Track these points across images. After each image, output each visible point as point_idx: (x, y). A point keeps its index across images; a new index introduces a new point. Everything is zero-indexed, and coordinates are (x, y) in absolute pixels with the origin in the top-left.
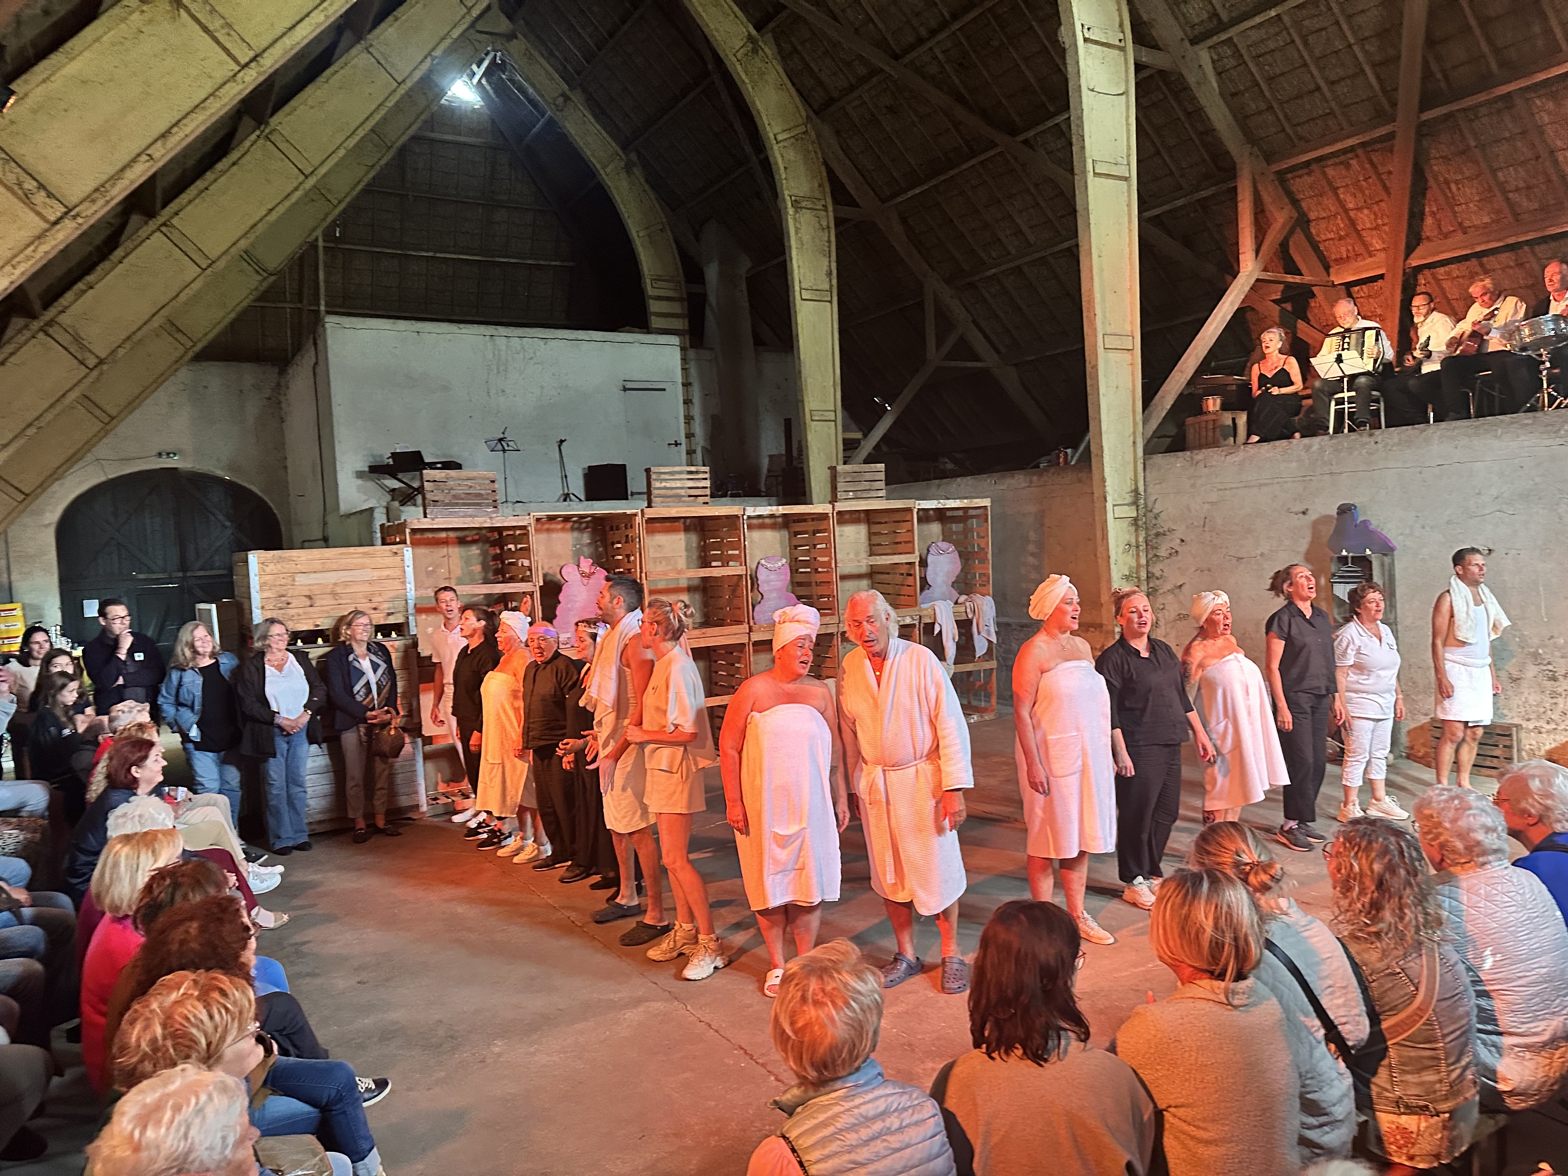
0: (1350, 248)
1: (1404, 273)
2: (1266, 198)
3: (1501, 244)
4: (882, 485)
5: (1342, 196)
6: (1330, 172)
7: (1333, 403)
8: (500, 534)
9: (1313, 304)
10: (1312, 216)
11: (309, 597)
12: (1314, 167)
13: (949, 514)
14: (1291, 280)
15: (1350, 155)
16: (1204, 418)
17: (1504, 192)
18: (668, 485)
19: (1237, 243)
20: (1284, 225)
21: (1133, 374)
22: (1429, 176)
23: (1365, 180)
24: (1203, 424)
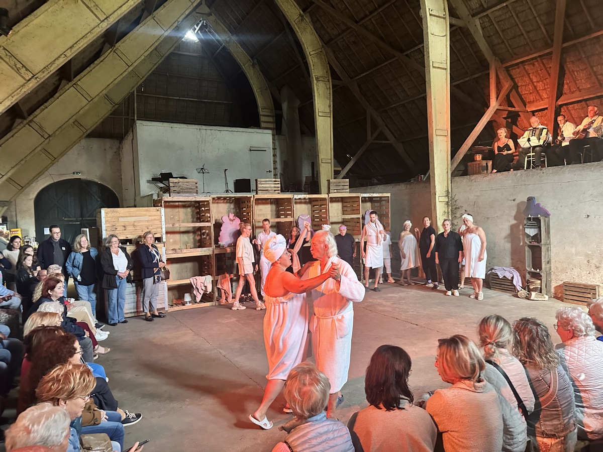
0: (534, 97)
1: (556, 108)
2: (501, 77)
3: (594, 96)
4: (348, 187)
5: (531, 77)
6: (527, 67)
7: (526, 158)
8: (199, 204)
9: (519, 119)
10: (519, 84)
11: (124, 226)
12: (520, 65)
13: (374, 199)
14: (510, 109)
15: (535, 61)
16: (475, 163)
17: (596, 76)
18: (264, 186)
19: (489, 95)
20: (508, 88)
21: (447, 145)
22: (566, 69)
23: (541, 70)
24: (475, 165)
